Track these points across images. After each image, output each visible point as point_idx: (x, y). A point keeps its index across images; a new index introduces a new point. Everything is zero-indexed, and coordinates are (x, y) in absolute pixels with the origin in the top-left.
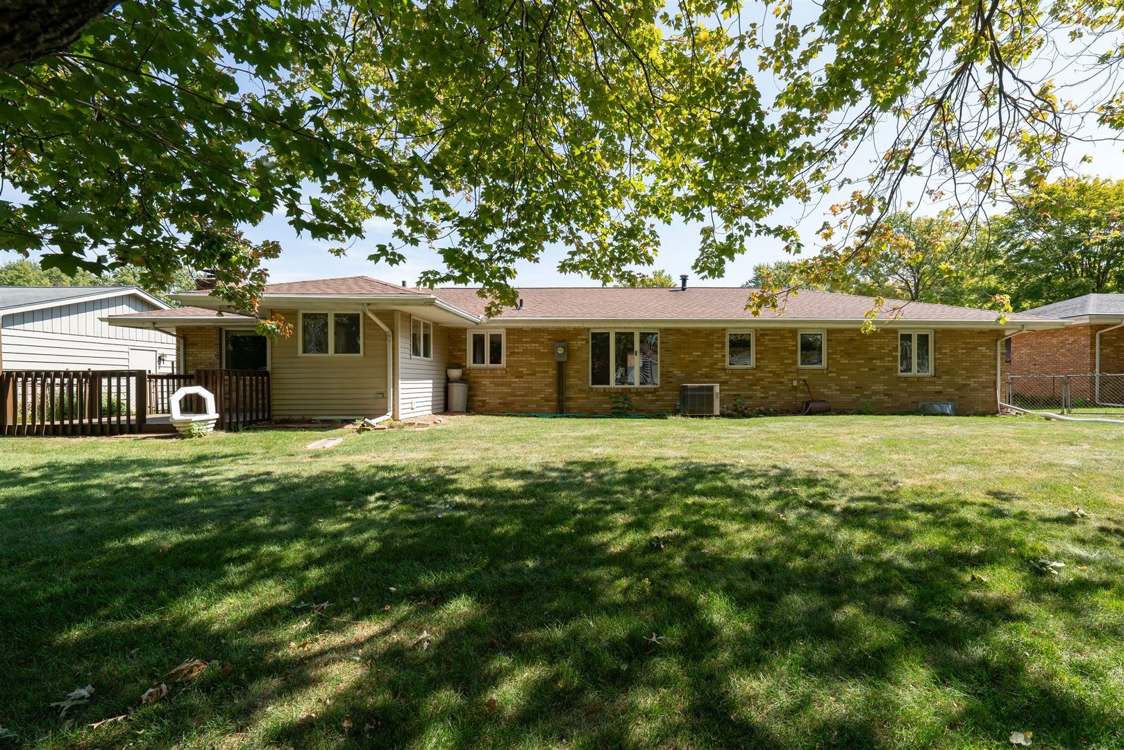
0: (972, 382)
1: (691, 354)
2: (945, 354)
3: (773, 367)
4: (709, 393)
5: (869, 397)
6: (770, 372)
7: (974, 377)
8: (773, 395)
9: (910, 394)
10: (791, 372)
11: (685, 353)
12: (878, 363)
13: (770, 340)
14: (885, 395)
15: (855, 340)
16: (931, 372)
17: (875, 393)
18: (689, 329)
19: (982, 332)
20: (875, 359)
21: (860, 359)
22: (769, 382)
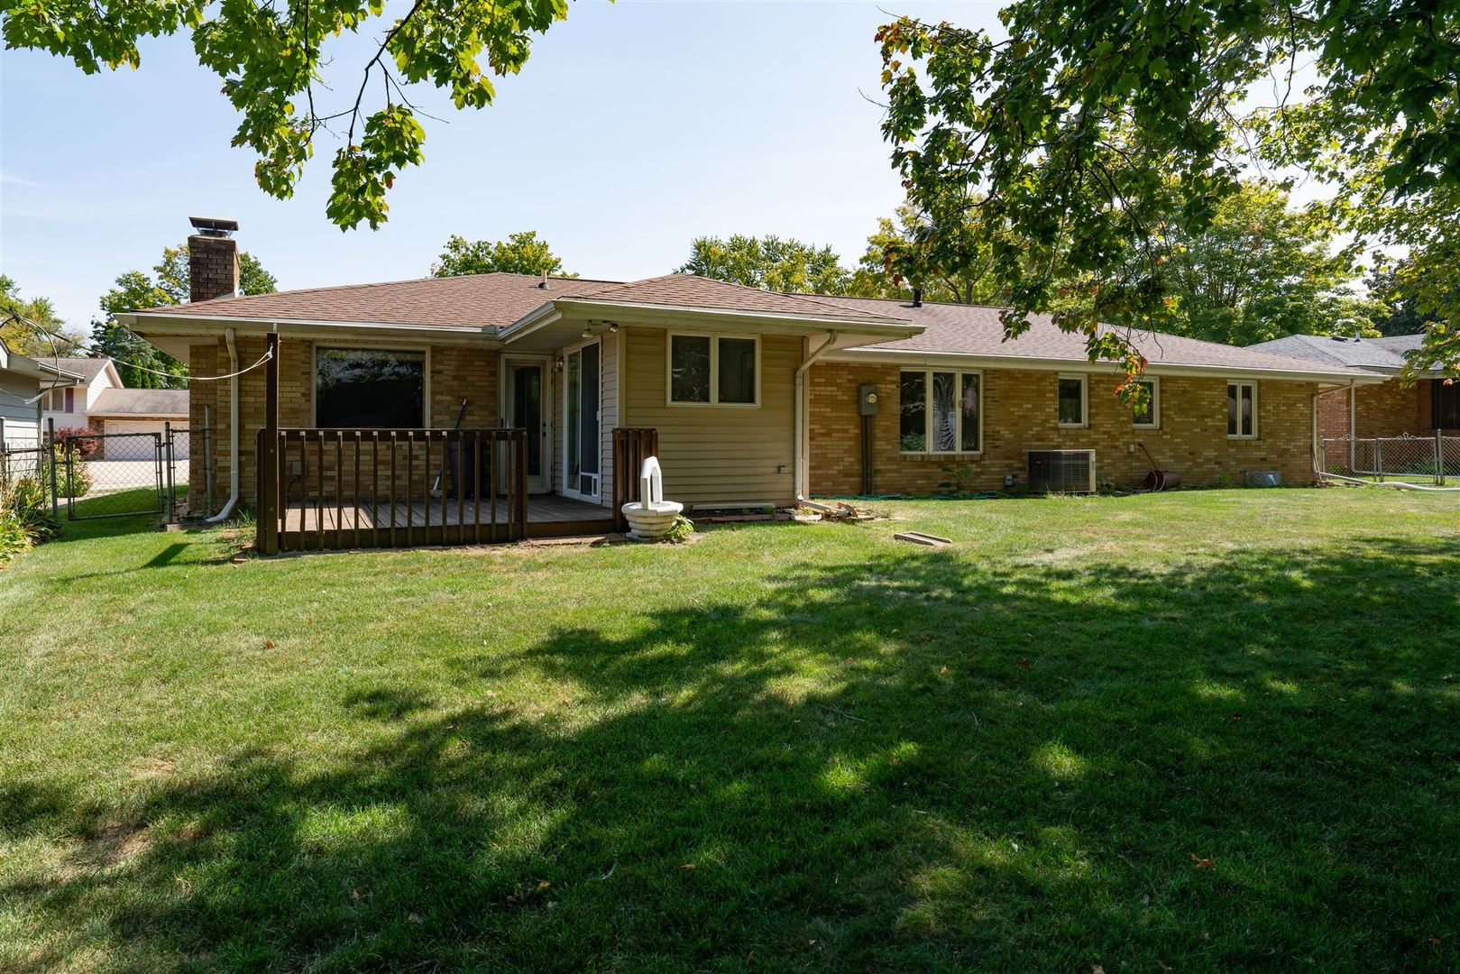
0: (1291, 446)
1: (1020, 406)
2: (1269, 411)
3: (1108, 426)
4: (1084, 462)
5: (1201, 465)
6: (1105, 433)
7: (1293, 440)
8: (1109, 464)
9: (1239, 461)
10: (1126, 433)
11: (1015, 406)
12: (1209, 422)
13: (1105, 389)
14: (1216, 463)
15: (1188, 392)
16: (1255, 434)
17: (1207, 460)
18: (1020, 371)
19: (1300, 386)
20: (1206, 417)
21: (1193, 417)
22: (1104, 447)
